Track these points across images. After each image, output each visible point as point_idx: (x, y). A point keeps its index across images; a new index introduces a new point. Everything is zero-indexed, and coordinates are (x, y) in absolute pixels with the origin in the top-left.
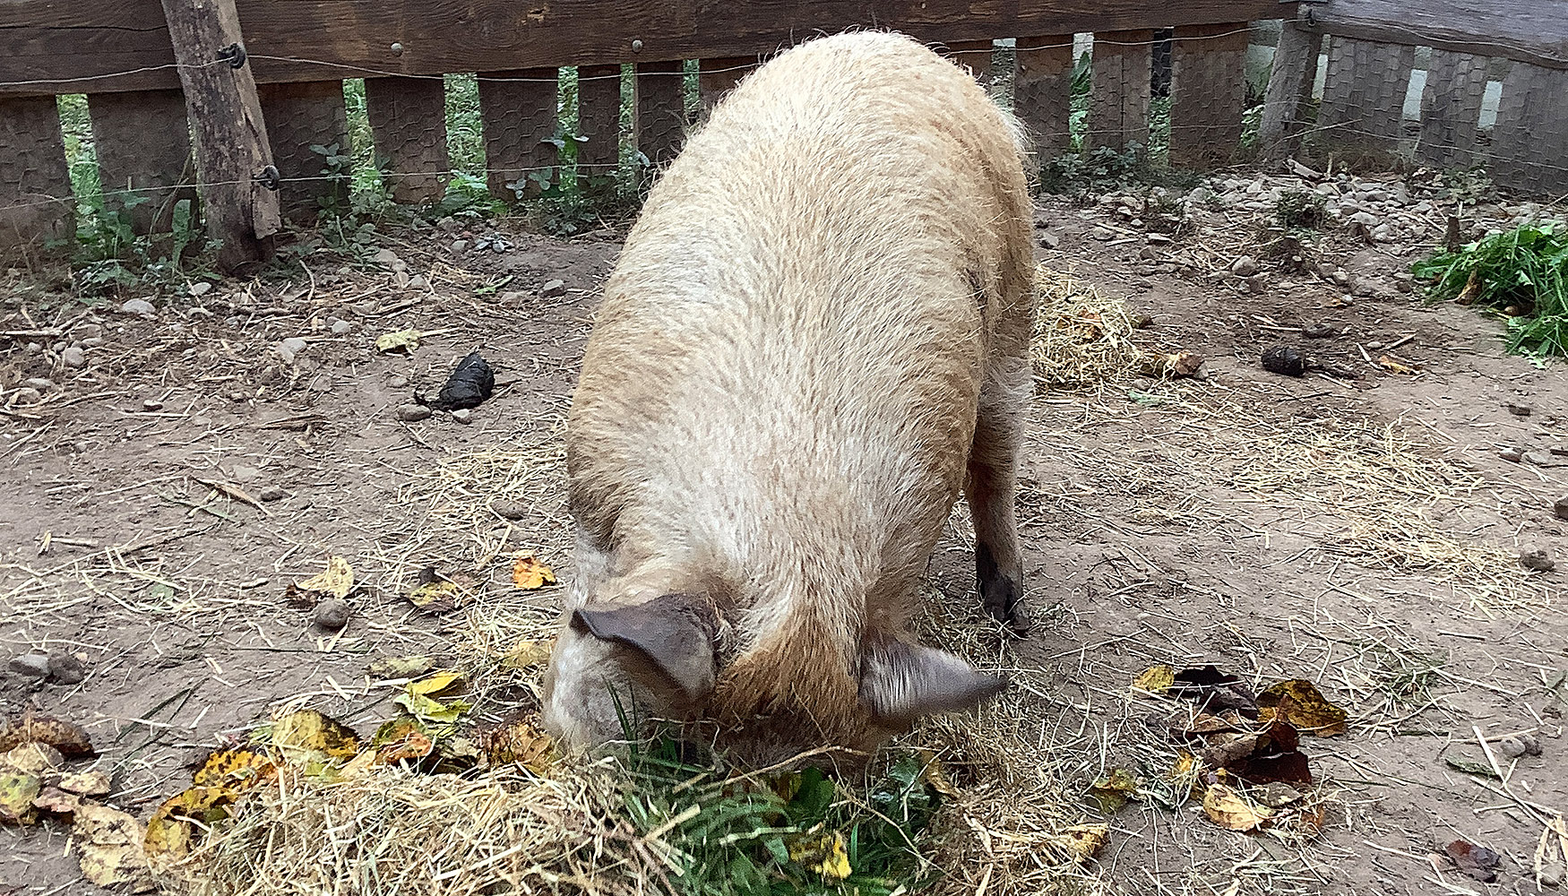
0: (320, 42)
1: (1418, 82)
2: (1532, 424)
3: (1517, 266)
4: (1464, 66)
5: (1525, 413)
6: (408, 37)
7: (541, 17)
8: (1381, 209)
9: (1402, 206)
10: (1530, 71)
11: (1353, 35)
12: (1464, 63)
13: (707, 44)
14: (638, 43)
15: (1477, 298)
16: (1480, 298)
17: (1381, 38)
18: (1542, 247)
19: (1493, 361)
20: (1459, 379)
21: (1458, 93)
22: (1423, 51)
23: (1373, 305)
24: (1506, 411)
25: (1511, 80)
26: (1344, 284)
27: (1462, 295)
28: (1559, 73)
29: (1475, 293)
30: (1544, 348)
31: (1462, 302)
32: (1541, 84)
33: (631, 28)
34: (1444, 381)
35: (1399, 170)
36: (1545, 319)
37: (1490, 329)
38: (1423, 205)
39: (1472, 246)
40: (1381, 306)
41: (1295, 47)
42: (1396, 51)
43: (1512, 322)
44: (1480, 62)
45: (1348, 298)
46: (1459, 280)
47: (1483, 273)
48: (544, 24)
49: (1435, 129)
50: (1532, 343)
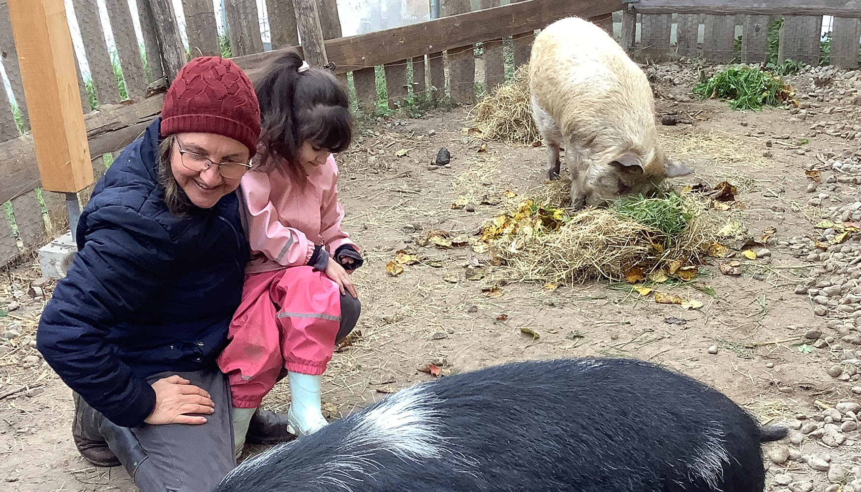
0: (342, 60)
1: (674, 27)
2: (749, 128)
3: (729, 83)
4: (690, 19)
5: (746, 125)
6: (367, 54)
7: (403, 42)
8: (672, 74)
9: (678, 72)
10: (714, 17)
11: (649, 13)
12: (690, 17)
13: (451, 44)
14: (431, 47)
15: (718, 96)
16: (719, 96)
17: (659, 12)
18: (736, 75)
19: (730, 112)
20: (721, 119)
21: (689, 29)
22: (674, 15)
23: (685, 104)
24: (740, 126)
25: (707, 21)
26: (673, 99)
27: (712, 96)
28: (723, 17)
29: (716, 94)
30: (744, 107)
31: (713, 98)
32: (718, 21)
33: (429, 42)
34: (717, 120)
35: (672, 61)
36: (742, 98)
37: (724, 104)
38: (685, 71)
39: (712, 79)
40: (688, 104)
41: (629, 20)
42: (665, 16)
43: (732, 101)
44: (695, 16)
45: (676, 102)
46: (710, 92)
47: (718, 87)
48: (404, 44)
49: (683, 43)
50: (740, 106)
